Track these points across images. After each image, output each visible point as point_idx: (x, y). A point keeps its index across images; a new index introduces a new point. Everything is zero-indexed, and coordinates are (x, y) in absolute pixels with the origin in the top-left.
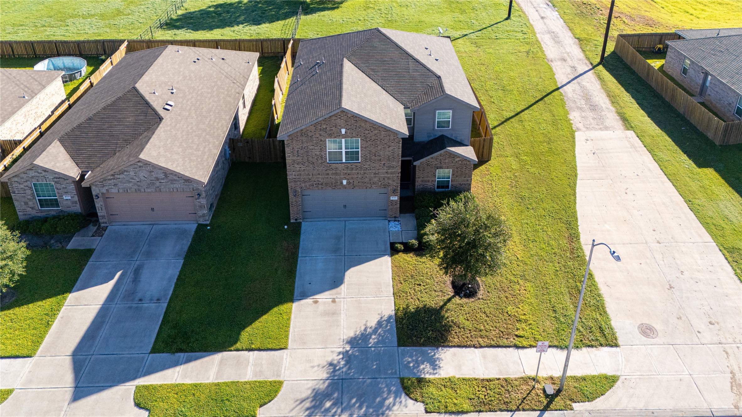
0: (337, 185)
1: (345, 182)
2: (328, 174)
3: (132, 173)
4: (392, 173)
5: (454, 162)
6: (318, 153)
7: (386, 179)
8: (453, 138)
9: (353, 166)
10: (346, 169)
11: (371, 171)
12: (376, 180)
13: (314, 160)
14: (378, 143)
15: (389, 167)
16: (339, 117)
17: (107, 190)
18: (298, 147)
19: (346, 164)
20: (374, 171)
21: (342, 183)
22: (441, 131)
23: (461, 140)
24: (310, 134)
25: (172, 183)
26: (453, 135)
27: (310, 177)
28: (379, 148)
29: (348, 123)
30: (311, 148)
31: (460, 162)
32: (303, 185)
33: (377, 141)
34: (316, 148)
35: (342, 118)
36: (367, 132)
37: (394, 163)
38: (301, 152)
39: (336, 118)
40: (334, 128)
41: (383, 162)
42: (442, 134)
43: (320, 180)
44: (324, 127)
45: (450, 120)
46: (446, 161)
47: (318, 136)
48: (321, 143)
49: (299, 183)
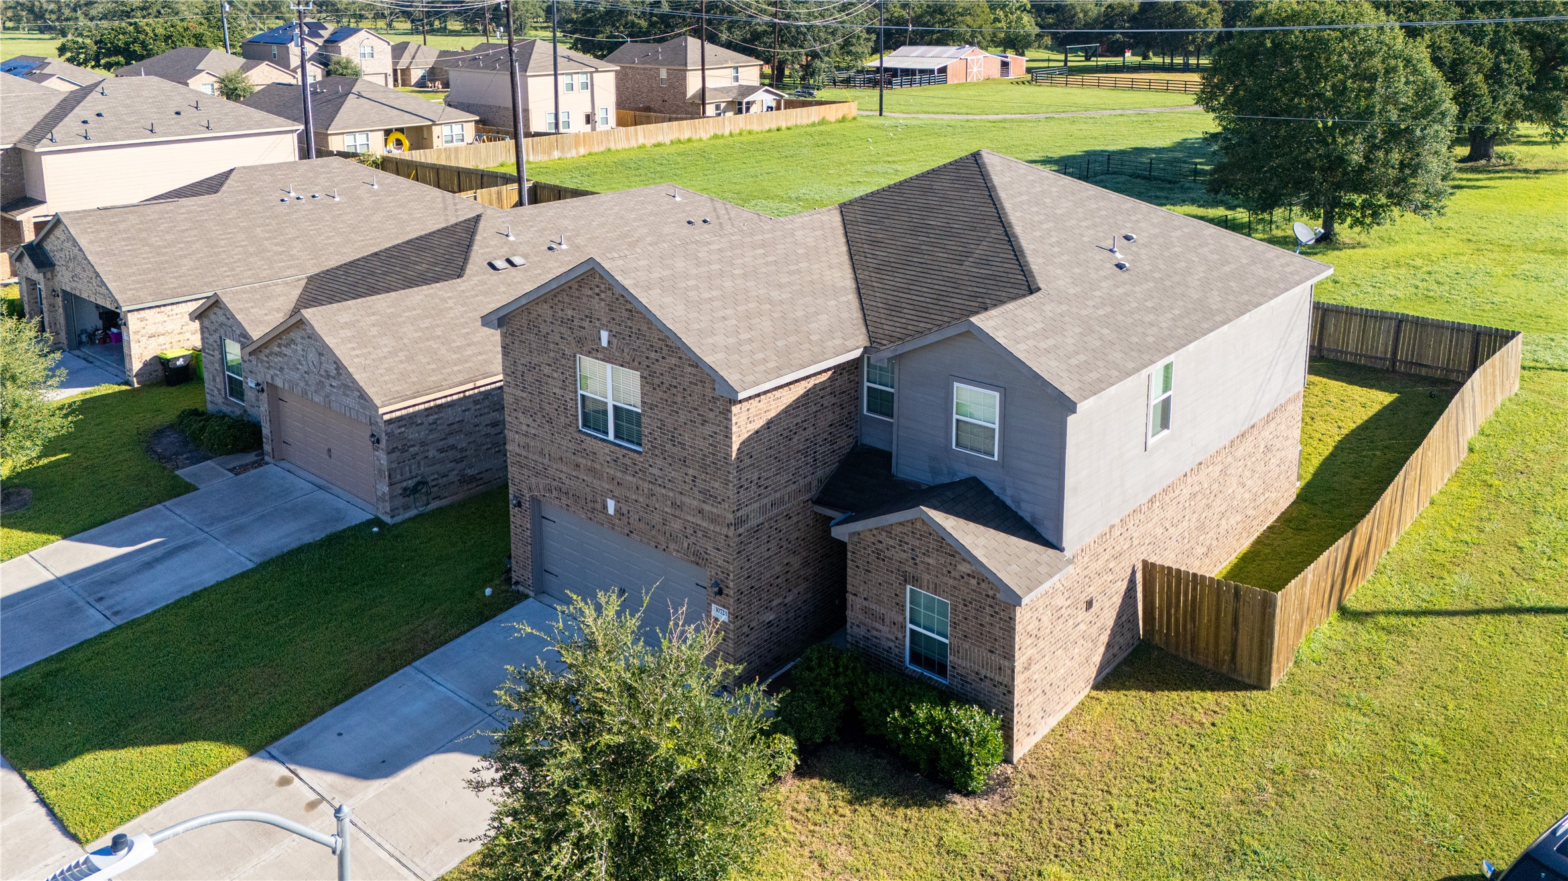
0: (595, 509)
1: (611, 505)
2: (578, 466)
3: (299, 348)
4: (713, 520)
5: (953, 574)
6: (557, 391)
7: (700, 534)
8: (1009, 502)
9: (628, 462)
10: (612, 464)
11: (664, 491)
12: (676, 525)
13: (553, 414)
14: (679, 399)
15: (707, 495)
16: (597, 290)
17: (272, 378)
18: (523, 361)
19: (613, 448)
20: (671, 494)
21: (605, 507)
22: (969, 460)
23: (1033, 517)
24: (544, 329)
25: (345, 394)
26: (1009, 492)
27: (546, 461)
28: (682, 417)
29: (613, 315)
30: (546, 371)
31: (974, 582)
32: (533, 480)
33: (674, 391)
34: (555, 375)
35: (603, 296)
36: (653, 355)
37: (717, 485)
38: (529, 378)
39: (590, 292)
40: (586, 324)
41: (691, 472)
42: (972, 472)
43: (563, 476)
44: (570, 313)
45: (996, 427)
46: (930, 561)
47: (558, 339)
48: (564, 361)
49: (525, 471)
